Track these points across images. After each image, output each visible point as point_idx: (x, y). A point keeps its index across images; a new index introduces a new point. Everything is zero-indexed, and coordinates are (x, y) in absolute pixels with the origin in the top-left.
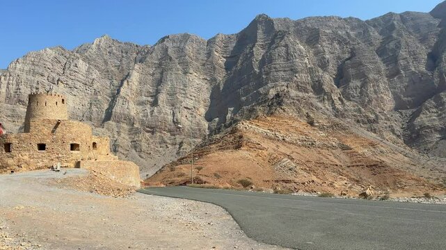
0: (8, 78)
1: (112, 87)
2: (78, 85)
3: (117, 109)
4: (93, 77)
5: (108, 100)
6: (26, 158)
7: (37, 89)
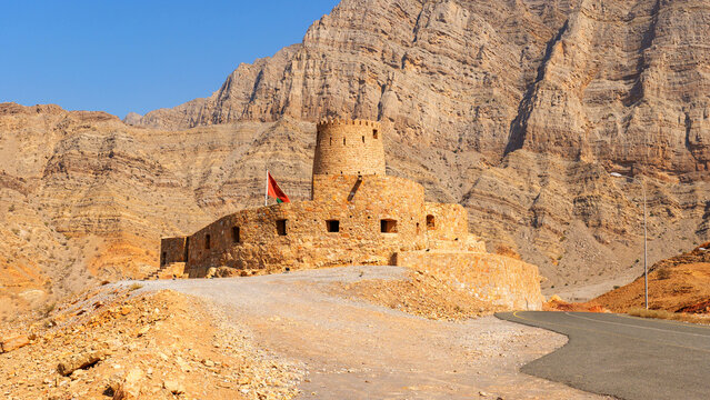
0: (305, 62)
1: (526, 63)
2: (448, 64)
3: (539, 119)
4: (481, 42)
5: (517, 97)
6: (309, 245)
7: (362, 82)
